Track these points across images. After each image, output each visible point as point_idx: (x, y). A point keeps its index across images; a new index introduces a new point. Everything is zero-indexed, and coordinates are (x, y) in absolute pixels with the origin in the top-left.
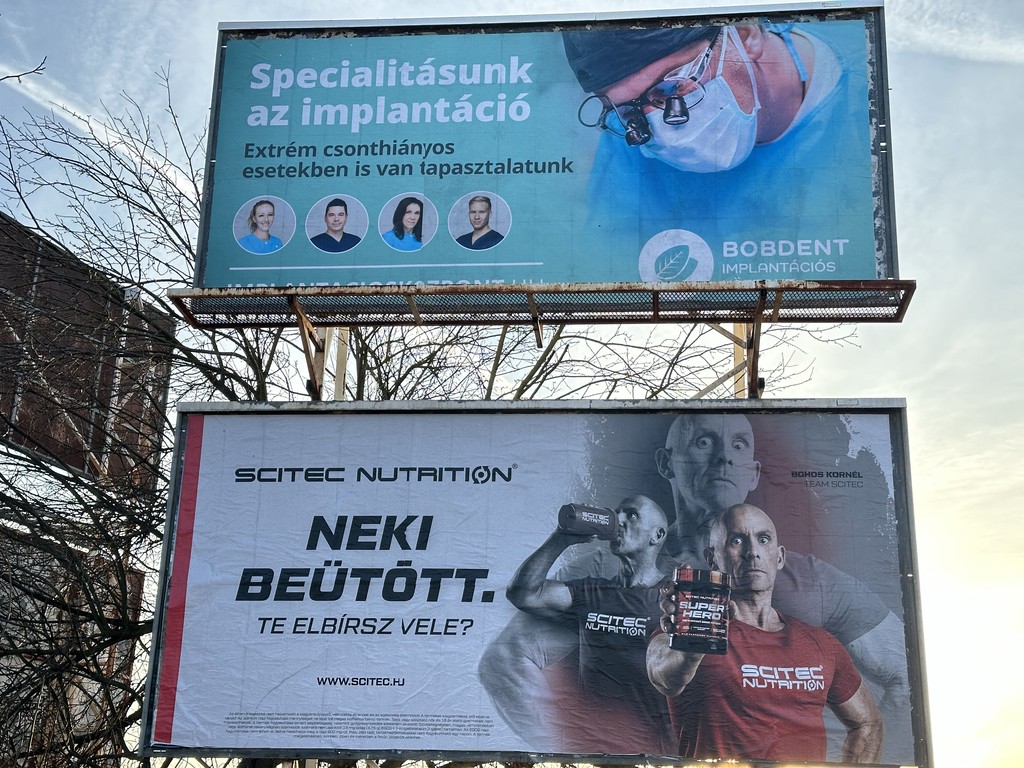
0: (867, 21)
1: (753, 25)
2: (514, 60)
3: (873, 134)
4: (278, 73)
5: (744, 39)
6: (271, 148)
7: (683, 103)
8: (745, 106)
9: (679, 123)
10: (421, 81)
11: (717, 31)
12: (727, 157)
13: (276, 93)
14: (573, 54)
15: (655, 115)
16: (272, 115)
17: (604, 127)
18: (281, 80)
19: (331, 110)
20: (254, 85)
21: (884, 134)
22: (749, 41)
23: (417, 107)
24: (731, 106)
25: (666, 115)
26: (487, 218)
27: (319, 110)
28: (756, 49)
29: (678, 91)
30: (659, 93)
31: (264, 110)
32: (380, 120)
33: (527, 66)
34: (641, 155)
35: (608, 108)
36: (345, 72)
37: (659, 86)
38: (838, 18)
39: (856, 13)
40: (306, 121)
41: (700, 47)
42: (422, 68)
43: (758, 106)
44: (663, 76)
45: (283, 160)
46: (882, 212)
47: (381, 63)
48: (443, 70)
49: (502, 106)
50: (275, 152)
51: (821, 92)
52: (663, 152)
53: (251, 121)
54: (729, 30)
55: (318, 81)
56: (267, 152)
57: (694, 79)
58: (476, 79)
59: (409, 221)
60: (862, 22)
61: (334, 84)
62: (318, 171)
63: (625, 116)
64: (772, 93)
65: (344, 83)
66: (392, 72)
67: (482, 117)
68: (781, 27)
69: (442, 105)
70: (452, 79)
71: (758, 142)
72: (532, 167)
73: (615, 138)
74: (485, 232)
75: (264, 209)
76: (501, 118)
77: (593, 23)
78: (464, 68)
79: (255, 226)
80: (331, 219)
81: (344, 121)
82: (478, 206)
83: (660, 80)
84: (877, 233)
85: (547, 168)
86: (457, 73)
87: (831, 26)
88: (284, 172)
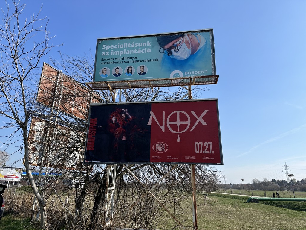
0: (210, 32)
1: (190, 33)
2: (148, 42)
3: (212, 51)
4: (107, 46)
5: (188, 36)
6: (106, 59)
7: (178, 48)
8: (189, 48)
9: (177, 51)
10: (132, 46)
11: (184, 35)
12: (185, 57)
13: (107, 50)
14: (158, 40)
15: (173, 50)
16: (106, 53)
17: (164, 53)
18: (108, 47)
19: (116, 52)
20: (103, 49)
21: (214, 52)
22: (189, 36)
23: (131, 51)
24: (186, 48)
25: (175, 50)
26: (143, 70)
27: (114, 52)
28: (191, 38)
29: (177, 46)
30: (174, 46)
31: (105, 52)
32: (125, 54)
33: (150, 43)
34: (170, 57)
35: (165, 49)
36: (119, 46)
37: (174, 45)
38: (205, 32)
39: (208, 31)
40: (112, 54)
41: (181, 38)
42: (132, 44)
43: (191, 48)
44: (174, 43)
45: (108, 61)
46: (213, 65)
47: (125, 44)
48: (136, 44)
49: (146, 50)
50: (107, 60)
51: (202, 45)
52: (174, 57)
53: (103, 55)
54: (186, 35)
55: (114, 47)
56: (105, 60)
57: (180, 44)
58: (141, 46)
59: (130, 71)
60: (209, 32)
61: (117, 48)
62: (114, 63)
63: (167, 51)
64: (193, 45)
65: (118, 47)
66: (127, 45)
67: (142, 52)
68: (195, 34)
69: (135, 50)
70: (137, 46)
71: (191, 54)
72: (151, 61)
73: (166, 55)
74: (143, 72)
75: (105, 70)
76: (146, 52)
77: (162, 35)
78: (139, 44)
79: (103, 73)
80: (116, 71)
81: (118, 54)
82: (142, 68)
83: (174, 44)
84: (212, 69)
85: (154, 60)
86: (138, 45)
87: (204, 33)
88: (108, 63)
